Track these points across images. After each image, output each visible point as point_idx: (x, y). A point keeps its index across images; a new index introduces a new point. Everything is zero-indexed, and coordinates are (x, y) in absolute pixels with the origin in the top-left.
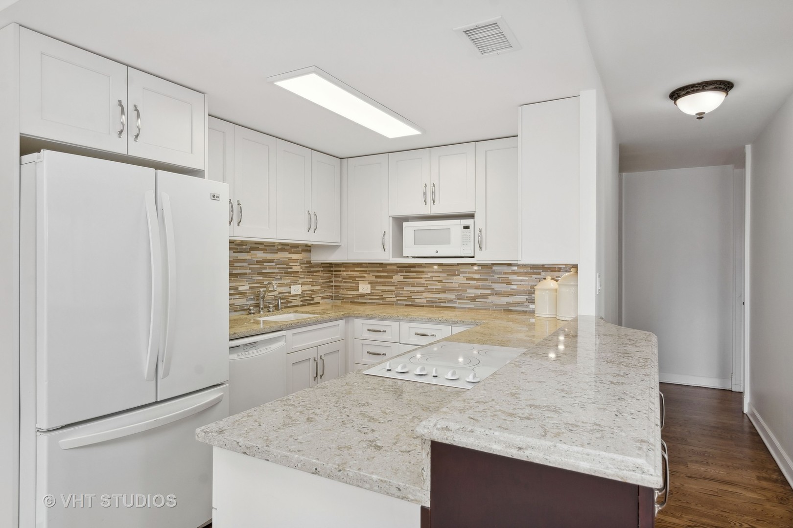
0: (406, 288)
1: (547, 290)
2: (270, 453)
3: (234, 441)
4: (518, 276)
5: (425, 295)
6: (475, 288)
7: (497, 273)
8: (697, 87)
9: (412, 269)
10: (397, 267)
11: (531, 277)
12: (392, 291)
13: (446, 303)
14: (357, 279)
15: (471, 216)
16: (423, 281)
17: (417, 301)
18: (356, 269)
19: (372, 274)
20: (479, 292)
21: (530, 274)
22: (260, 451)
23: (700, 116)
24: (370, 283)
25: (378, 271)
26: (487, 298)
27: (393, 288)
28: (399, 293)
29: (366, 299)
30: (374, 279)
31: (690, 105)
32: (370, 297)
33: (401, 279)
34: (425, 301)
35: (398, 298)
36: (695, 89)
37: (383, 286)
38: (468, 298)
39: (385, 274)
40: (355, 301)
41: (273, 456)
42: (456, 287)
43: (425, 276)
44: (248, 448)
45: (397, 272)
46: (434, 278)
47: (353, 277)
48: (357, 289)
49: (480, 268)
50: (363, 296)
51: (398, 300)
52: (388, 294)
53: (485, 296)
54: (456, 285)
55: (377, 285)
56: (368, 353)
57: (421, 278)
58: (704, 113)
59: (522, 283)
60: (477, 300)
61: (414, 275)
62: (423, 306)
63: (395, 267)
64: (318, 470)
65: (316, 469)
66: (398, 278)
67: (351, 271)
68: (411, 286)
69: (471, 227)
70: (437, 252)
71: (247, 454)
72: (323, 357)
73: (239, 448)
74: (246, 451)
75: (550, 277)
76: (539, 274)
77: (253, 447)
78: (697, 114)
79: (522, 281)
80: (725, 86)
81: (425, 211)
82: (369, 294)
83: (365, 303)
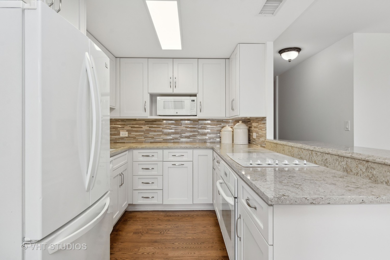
0: (150, 133)
1: (227, 131)
2: (331, 199)
3: (303, 198)
4: (211, 126)
5: (162, 136)
6: (190, 132)
7: (201, 124)
8: (292, 49)
9: (154, 123)
10: (145, 122)
11: (217, 126)
12: (142, 135)
13: (174, 140)
14: (118, 129)
15: (195, 95)
16: (160, 129)
17: (157, 140)
18: (118, 123)
19: (128, 126)
20: (191, 134)
21: (216, 124)
22: (323, 199)
23: (290, 61)
24: (128, 131)
25: (133, 124)
26: (196, 137)
27: (143, 133)
28: (146, 136)
29: (125, 140)
30: (130, 129)
31: (286, 56)
32: (127, 139)
33: (148, 128)
34: (162, 140)
35: (145, 139)
36: (291, 49)
37: (136, 132)
38: (186, 137)
39: (137, 126)
40: (117, 141)
41: (333, 200)
42: (180, 132)
43: (162, 126)
44: (314, 200)
45: (145, 124)
46: (167, 128)
47: (116, 128)
48: (119, 134)
49: (192, 122)
50: (122, 138)
51: (146, 140)
52: (139, 137)
53: (194, 136)
54: (180, 131)
55: (132, 132)
56: (142, 169)
57: (160, 127)
58: (291, 60)
59: (213, 129)
60: (191, 138)
61: (156, 126)
62: (161, 142)
63: (144, 122)
64: (364, 201)
65: (363, 200)
66: (145, 128)
67: (114, 124)
68: (154, 132)
69: (196, 101)
70: (177, 113)
71: (314, 204)
72: (123, 173)
73: (307, 201)
74: (312, 201)
75: (228, 126)
76: (221, 124)
77: (318, 198)
78: (289, 60)
79: (213, 128)
80: (298, 50)
81: (170, 91)
82: (127, 137)
83: (124, 142)
